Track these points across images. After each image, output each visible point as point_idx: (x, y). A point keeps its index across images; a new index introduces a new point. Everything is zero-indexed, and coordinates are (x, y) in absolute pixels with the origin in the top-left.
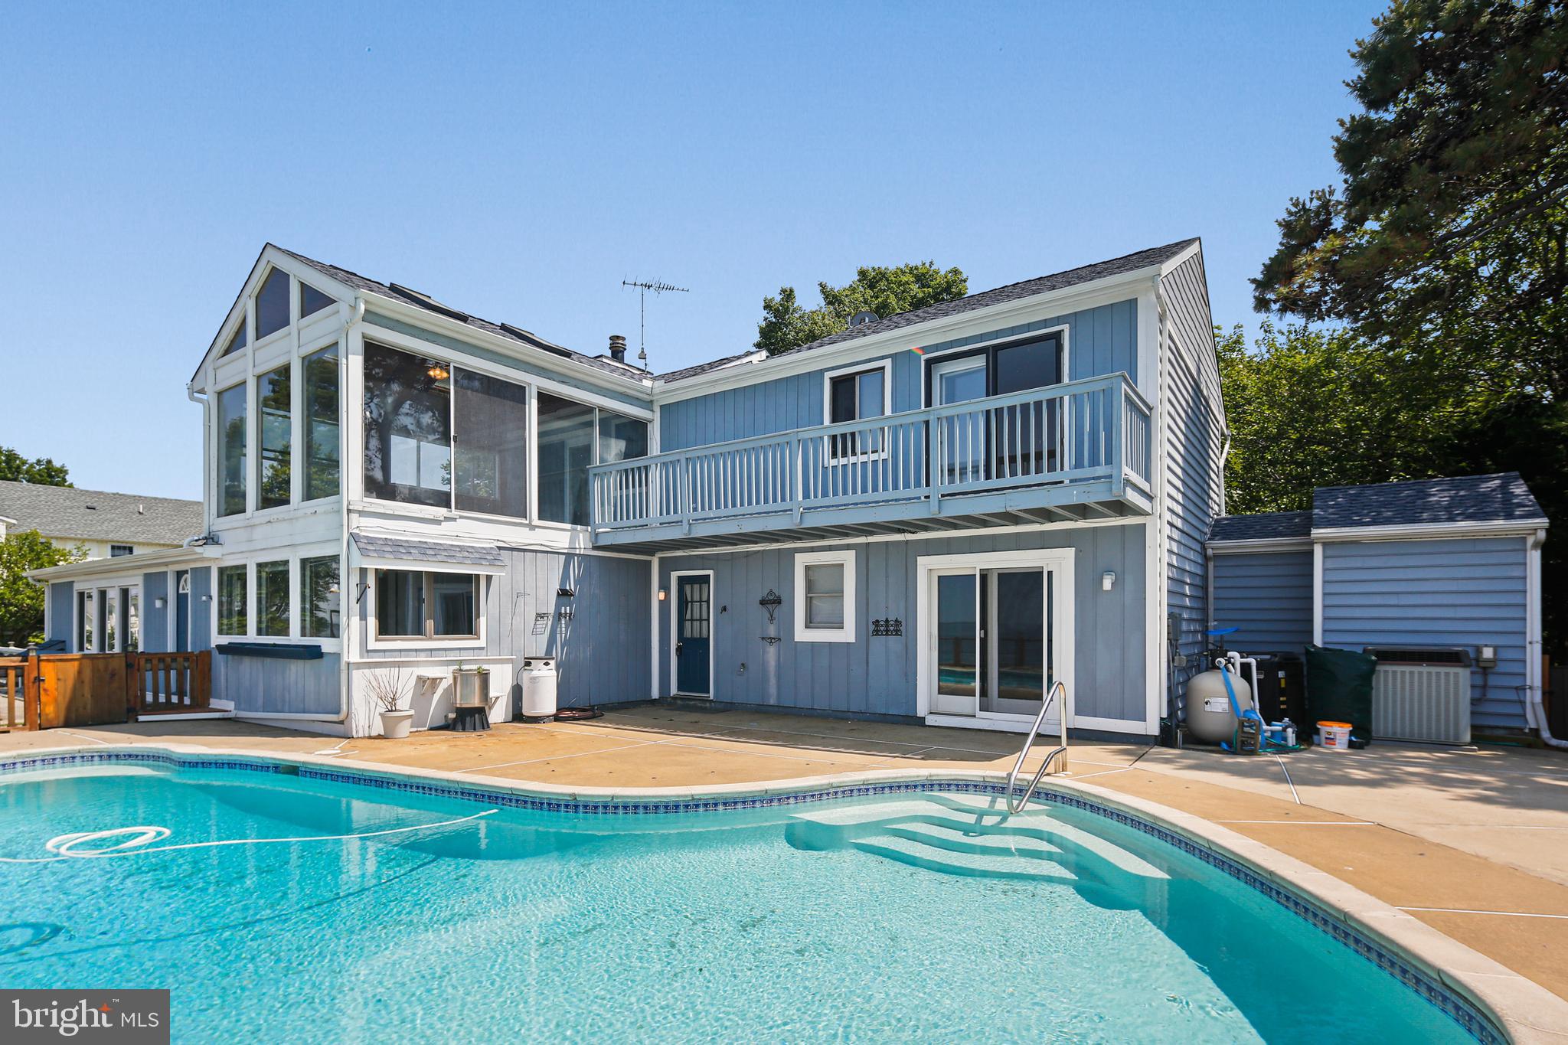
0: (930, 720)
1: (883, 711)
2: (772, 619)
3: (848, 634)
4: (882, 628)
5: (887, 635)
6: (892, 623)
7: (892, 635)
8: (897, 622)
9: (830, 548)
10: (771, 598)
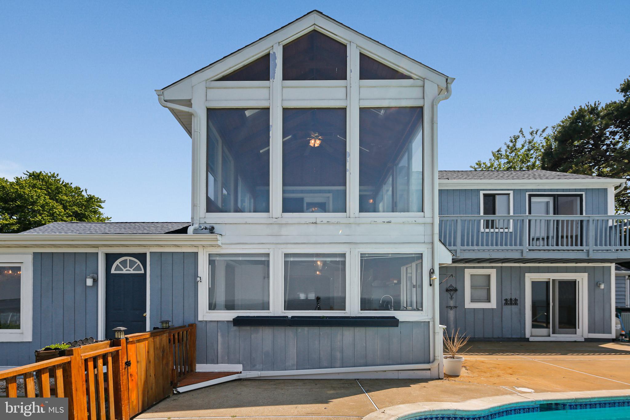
0: (531, 339)
1: (510, 337)
2: (451, 298)
3: (493, 304)
4: (509, 302)
5: (511, 305)
6: (513, 300)
7: (513, 305)
8: (516, 300)
9: (483, 267)
10: (451, 288)
